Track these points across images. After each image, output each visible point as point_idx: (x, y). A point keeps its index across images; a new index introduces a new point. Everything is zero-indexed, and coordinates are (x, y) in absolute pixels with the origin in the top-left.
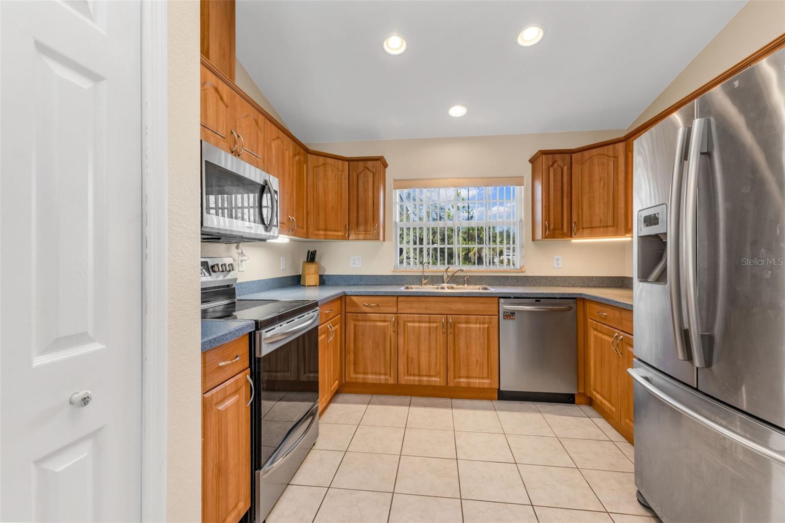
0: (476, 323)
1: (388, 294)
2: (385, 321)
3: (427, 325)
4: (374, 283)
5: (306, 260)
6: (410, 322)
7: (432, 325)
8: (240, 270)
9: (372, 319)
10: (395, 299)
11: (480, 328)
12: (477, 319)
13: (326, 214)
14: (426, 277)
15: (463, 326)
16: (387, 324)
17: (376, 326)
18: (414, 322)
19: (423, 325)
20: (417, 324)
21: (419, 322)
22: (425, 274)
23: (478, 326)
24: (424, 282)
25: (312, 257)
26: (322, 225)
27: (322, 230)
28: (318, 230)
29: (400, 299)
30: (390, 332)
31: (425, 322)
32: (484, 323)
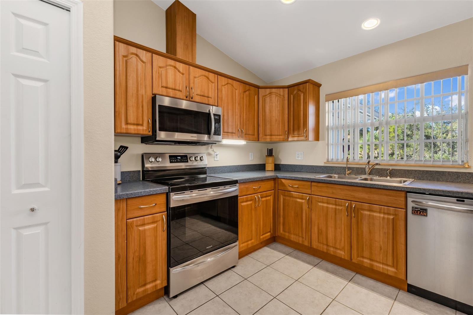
0: (380, 212)
1: (303, 180)
2: (302, 199)
3: (334, 207)
4: (311, 171)
5: (267, 155)
6: (320, 202)
7: (338, 207)
8: (215, 160)
9: (294, 196)
10: (309, 183)
11: (384, 218)
12: (381, 209)
13: (271, 125)
14: (349, 169)
15: (367, 213)
16: (303, 201)
17: (297, 201)
18: (323, 202)
19: (331, 206)
20: (325, 205)
21: (328, 203)
22: (348, 166)
23: (382, 215)
24: (348, 172)
25: (270, 153)
26: (268, 132)
27: (269, 135)
28: (266, 135)
29: (313, 184)
30: (305, 207)
31: (332, 204)
32: (389, 214)
